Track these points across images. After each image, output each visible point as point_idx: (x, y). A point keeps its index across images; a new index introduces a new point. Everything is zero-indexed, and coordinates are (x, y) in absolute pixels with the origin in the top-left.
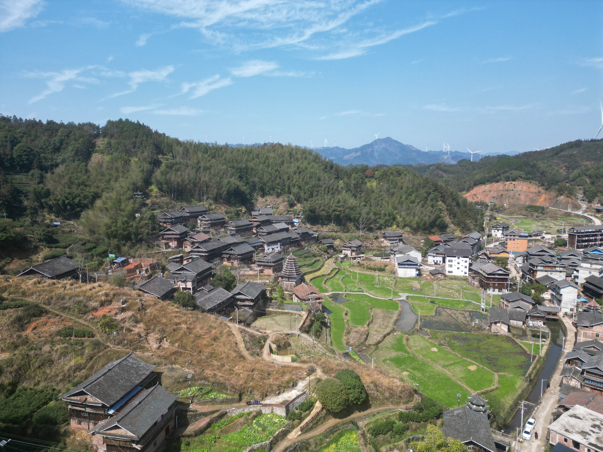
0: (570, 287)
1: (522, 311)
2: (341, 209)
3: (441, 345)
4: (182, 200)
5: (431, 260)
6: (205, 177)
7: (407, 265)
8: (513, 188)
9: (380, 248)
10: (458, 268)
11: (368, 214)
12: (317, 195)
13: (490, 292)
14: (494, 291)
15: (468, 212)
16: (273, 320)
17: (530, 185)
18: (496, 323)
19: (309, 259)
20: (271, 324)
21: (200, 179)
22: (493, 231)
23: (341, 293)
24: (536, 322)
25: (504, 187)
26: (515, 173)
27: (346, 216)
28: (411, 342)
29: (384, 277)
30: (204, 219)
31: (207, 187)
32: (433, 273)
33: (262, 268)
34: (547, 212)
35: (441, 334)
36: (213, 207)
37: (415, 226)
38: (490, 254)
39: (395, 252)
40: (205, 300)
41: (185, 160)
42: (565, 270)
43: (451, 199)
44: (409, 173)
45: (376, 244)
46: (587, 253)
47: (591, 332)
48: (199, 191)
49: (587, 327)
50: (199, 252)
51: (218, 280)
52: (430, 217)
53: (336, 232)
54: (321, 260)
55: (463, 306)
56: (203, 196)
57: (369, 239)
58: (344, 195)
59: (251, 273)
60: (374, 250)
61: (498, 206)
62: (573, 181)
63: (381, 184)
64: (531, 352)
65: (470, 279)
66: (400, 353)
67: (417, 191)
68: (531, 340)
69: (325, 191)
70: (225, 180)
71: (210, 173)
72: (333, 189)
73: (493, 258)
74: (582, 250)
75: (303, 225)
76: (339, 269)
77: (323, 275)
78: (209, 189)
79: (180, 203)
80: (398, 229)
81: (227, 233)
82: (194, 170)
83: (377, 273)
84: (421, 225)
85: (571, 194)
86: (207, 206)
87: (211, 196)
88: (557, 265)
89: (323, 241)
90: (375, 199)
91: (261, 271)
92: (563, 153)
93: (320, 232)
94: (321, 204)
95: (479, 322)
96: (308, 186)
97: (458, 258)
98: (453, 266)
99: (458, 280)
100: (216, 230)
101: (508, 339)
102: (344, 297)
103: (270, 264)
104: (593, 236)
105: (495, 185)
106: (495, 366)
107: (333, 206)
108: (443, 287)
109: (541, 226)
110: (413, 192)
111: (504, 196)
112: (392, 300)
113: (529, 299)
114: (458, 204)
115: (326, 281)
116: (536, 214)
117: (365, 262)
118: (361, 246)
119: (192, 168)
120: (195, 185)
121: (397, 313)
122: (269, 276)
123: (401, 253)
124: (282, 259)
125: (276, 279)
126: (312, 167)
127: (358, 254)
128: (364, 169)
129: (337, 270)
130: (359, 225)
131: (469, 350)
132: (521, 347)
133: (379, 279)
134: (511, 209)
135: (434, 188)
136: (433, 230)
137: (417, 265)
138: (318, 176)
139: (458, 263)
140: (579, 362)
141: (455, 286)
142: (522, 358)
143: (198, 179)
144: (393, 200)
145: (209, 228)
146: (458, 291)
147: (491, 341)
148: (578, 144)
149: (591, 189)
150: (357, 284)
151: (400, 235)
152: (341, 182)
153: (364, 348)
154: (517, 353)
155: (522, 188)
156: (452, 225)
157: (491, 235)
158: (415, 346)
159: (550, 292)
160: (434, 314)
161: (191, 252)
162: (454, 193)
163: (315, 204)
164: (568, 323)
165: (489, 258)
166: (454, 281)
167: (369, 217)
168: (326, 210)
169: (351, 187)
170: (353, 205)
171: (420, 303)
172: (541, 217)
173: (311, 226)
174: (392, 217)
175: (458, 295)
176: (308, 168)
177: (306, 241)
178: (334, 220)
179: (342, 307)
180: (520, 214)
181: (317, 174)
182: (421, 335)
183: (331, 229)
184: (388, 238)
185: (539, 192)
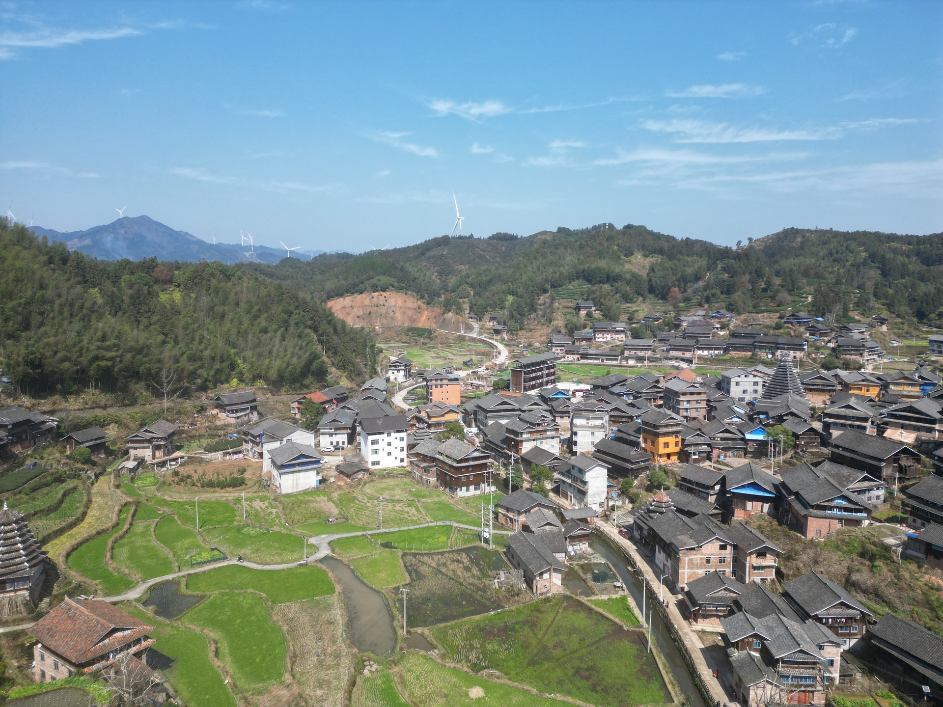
0: (598, 468)
1: (555, 529)
2: (114, 354)
3: (476, 668)
5: (326, 441)
7: (299, 464)
8: (384, 302)
9: (214, 431)
10: (389, 454)
11: (177, 361)
12: (42, 324)
13: (462, 493)
14: (468, 490)
17: (405, 297)
19: (45, 490)
22: (390, 372)
23: (170, 577)
24: (577, 547)
25: (371, 300)
26: (384, 280)
27: (126, 369)
28: (414, 687)
29: (251, 500)
32: (345, 470)
34: (436, 337)
35: (456, 635)
37: (275, 377)
38: (429, 417)
39: (255, 437)
42: (558, 434)
43: (325, 322)
45: (202, 423)
46: (550, 398)
47: (699, 557)
53: (105, 407)
54: (81, 487)
55: (443, 538)
57: (185, 413)
58: (108, 323)
60: (200, 437)
61: (367, 330)
62: (454, 291)
63: (193, 295)
64: (627, 624)
65: (416, 472)
67: (269, 310)
68: (601, 592)
69: (61, 312)
72: (82, 307)
73: (438, 425)
75: (10, 401)
76: (138, 504)
77: (98, 533)
80: (242, 385)
83: (229, 495)
84: (287, 374)
85: (459, 310)
88: (549, 428)
89: (75, 436)
90: (186, 328)
92: (430, 253)
93: (63, 415)
94: (56, 344)
95: (507, 578)
96: (14, 303)
98: (381, 451)
99: (393, 477)
101: (571, 603)
102: (183, 589)
104: (539, 370)
105: (359, 298)
107: (92, 347)
109: (438, 358)
110: (259, 310)
111: (373, 315)
112: (305, 564)
114: (335, 330)
115: (113, 551)
116: (422, 340)
117: (191, 471)
118: (173, 434)
121: (334, 599)
123: (273, 438)
126: (16, 257)
127: (169, 453)
128: (149, 266)
129: (133, 508)
130: (161, 385)
131: (534, 663)
132: (603, 617)
134: (386, 335)
135: (295, 303)
136: (307, 382)
138: (37, 277)
139: (389, 444)
140: (755, 640)
141: (401, 493)
142: (629, 647)
144: (225, 329)
146: (411, 503)
148: (444, 241)
149: (479, 303)
150: (199, 539)
151: (251, 398)
152: (94, 291)
154: (610, 636)
155: (396, 302)
156: (333, 369)
157: (390, 379)
158: (430, 698)
159: (556, 476)
160: (408, 580)
163: (41, 344)
164: (614, 534)
165: (430, 426)
166: (391, 482)
167: (180, 365)
168: (73, 358)
169: (122, 301)
170: (141, 342)
171: (362, 554)
172: (429, 343)
173: (34, 401)
174: (228, 363)
175: (416, 513)
176: (6, 259)
177: (27, 443)
178: (96, 380)
179: (198, 629)
180: (400, 341)
181: (34, 273)
182: (422, 652)
183: (90, 403)
184: (228, 408)
185: (419, 308)
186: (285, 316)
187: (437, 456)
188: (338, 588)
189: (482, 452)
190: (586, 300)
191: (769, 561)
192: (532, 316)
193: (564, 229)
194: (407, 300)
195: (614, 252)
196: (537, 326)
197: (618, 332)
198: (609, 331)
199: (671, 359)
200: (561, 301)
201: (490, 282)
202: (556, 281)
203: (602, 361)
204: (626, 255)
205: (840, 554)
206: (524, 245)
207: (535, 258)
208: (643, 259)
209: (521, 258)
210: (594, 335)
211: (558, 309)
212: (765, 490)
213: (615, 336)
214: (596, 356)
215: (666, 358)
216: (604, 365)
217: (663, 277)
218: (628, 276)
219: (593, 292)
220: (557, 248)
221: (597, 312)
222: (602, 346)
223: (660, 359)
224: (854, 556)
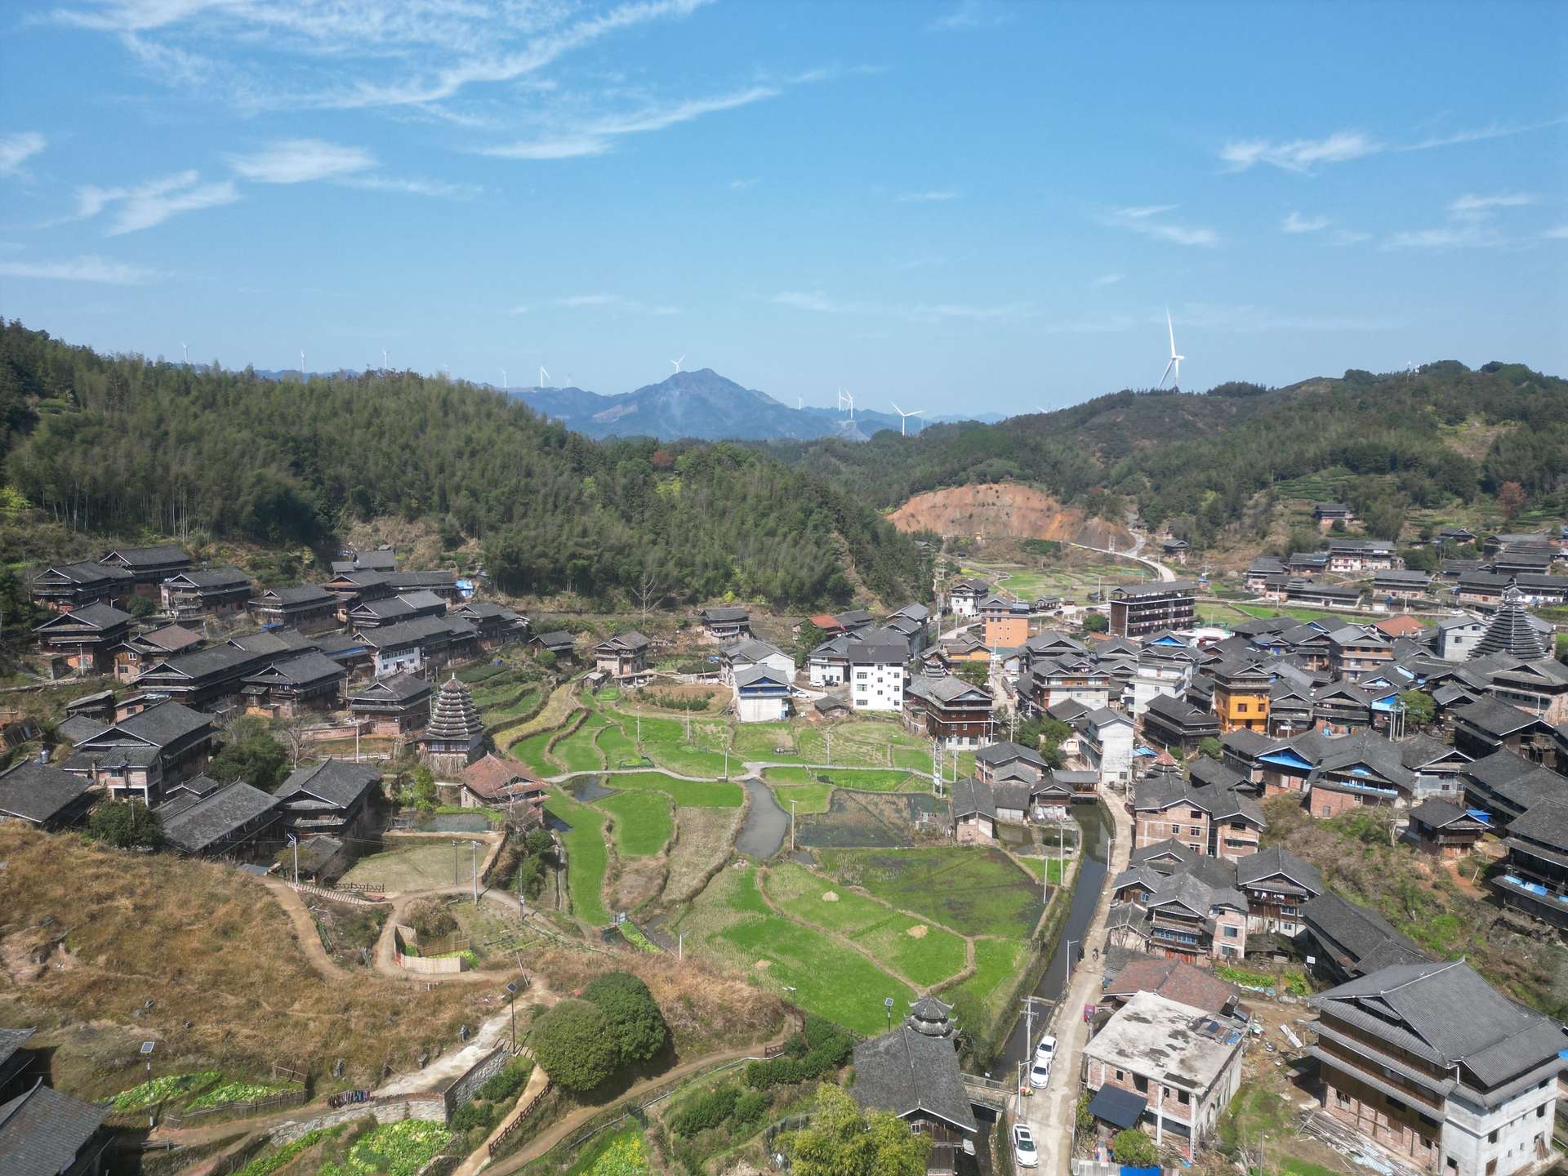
0: (1118, 725)
1: (1022, 785)
2: (591, 552)
3: (846, 883)
4: (108, 530)
5: (816, 674)
6: (182, 465)
7: (762, 689)
8: (995, 500)
9: (695, 651)
10: (880, 693)
11: (662, 564)
12: (524, 515)
13: (952, 745)
14: (960, 742)
15: (899, 556)
16: (405, 861)
17: (1029, 493)
18: (966, 819)
19: (505, 687)
20: (397, 874)
21: (167, 469)
22: (954, 600)
23: (595, 773)
24: (1050, 810)
25: (974, 497)
26: (999, 464)
27: (605, 571)
28: (775, 885)
29: (706, 723)
30: (181, 585)
31: (191, 492)
32: (823, 706)
33: (366, 719)
34: (1067, 555)
35: (844, 857)
36: (212, 549)
37: (778, 592)
38: (950, 655)
39: (731, 659)
40: (192, 821)
41: (117, 414)
42: (1107, 686)
43: (859, 526)
44: (760, 461)
45: (683, 641)
46: (1150, 645)
47: (1163, 823)
48: (164, 504)
49: (1154, 812)
50: (166, 682)
51: (233, 760)
52: (812, 569)
53: (580, 613)
54: (540, 689)
55: (893, 782)
56: (177, 517)
57: (666, 628)
58: (598, 516)
59: (334, 734)
60: (679, 656)
61: (963, 541)
62: (1118, 483)
63: (694, 487)
64: (1042, 880)
65: (907, 717)
66: (747, 914)
67: (781, 507)
68: (1042, 853)
69: (545, 503)
70: (249, 474)
71: (199, 453)
72: (567, 498)
73: (957, 665)
74: (1138, 638)
75: (486, 596)
76: (589, 712)
77: (544, 730)
78: (198, 498)
79: (101, 540)
80: (737, 600)
81: (256, 624)
82: (148, 442)
83: (688, 716)
84: (792, 591)
85: (1113, 512)
86: (189, 547)
87: (201, 517)
88: (1091, 675)
89: (544, 638)
90: (679, 527)
91: (366, 729)
92: (1096, 420)
93: (534, 615)
94: (536, 538)
95: (931, 821)
96: (498, 491)
97: (880, 668)
98: (869, 687)
99: (879, 721)
100: (221, 617)
101: (993, 854)
102: (603, 783)
103: (391, 708)
104: (1160, 606)
105: (956, 492)
106: (966, 921)
107: (570, 543)
108: (847, 740)
109: (1055, 586)
110: (771, 508)
111: (975, 519)
112: (726, 781)
113: (1035, 756)
114: (875, 538)
115: (553, 745)
116: (1043, 559)
117: (656, 689)
118: (645, 647)
119: (141, 437)
120: (150, 486)
121: (738, 812)
122: (389, 740)
123: (746, 660)
124: (428, 692)
125: (411, 747)
126: (509, 440)
127: (639, 669)
128: (650, 448)
129: (584, 714)
130: (641, 592)
131: (909, 890)
132: (1021, 869)
133: (693, 732)
134: (991, 549)
135: (820, 500)
136: (821, 602)
137: (784, 689)
138: (524, 463)
139: (880, 680)
140: (1142, 893)
141: (875, 737)
142: (1024, 897)
143: (160, 470)
144: (723, 529)
145: (199, 610)
146: (881, 748)
147: (957, 862)
148: (1124, 399)
149: (1153, 502)
150: (636, 749)
151: (743, 615)
152: (588, 480)
153: (658, 911)
154: (1013, 885)
155: (1013, 499)
156: (863, 589)
157: (951, 610)
158: (784, 893)
159: (1078, 737)
160: (827, 809)
161: (142, 682)
162: (867, 512)
163: (520, 538)
164: (1116, 805)
165: (948, 665)
166: (872, 725)
167: (664, 570)
168: (551, 554)
169: (615, 494)
170: (623, 540)
171: (793, 784)
172: (1054, 565)
173: (510, 599)
174: (721, 571)
175: (880, 757)
176: (496, 442)
177: (496, 641)
178: (574, 581)
179: (600, 811)
180: (1011, 560)
181: (521, 459)
182: (799, 863)
183: (565, 606)
184: (713, 625)
185: (1049, 510)
186: (800, 515)
187: (928, 697)
188: (745, 803)
189: (982, 696)
190: (1340, 502)
191: (1250, 835)
192: (1232, 526)
193: (1360, 373)
194: (1031, 495)
195: (1424, 417)
196: (1239, 542)
197: (1377, 557)
198: (1358, 555)
199: (1456, 607)
200: (1291, 501)
201: (1178, 470)
202: (1287, 467)
203: (1327, 603)
204: (1449, 422)
205: (1340, 835)
206: (1272, 403)
207: (1268, 428)
208: (1484, 429)
209: (1243, 428)
210: (1329, 561)
211: (1282, 515)
212: (1305, 762)
213: (1369, 564)
214: (1316, 595)
215: (1449, 605)
216: (1328, 611)
217: (1512, 463)
218: (1434, 461)
219: (1354, 488)
220: (1314, 410)
221: (1355, 522)
222: (1342, 580)
223: (1437, 606)
224: (1357, 839)
